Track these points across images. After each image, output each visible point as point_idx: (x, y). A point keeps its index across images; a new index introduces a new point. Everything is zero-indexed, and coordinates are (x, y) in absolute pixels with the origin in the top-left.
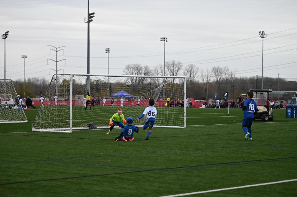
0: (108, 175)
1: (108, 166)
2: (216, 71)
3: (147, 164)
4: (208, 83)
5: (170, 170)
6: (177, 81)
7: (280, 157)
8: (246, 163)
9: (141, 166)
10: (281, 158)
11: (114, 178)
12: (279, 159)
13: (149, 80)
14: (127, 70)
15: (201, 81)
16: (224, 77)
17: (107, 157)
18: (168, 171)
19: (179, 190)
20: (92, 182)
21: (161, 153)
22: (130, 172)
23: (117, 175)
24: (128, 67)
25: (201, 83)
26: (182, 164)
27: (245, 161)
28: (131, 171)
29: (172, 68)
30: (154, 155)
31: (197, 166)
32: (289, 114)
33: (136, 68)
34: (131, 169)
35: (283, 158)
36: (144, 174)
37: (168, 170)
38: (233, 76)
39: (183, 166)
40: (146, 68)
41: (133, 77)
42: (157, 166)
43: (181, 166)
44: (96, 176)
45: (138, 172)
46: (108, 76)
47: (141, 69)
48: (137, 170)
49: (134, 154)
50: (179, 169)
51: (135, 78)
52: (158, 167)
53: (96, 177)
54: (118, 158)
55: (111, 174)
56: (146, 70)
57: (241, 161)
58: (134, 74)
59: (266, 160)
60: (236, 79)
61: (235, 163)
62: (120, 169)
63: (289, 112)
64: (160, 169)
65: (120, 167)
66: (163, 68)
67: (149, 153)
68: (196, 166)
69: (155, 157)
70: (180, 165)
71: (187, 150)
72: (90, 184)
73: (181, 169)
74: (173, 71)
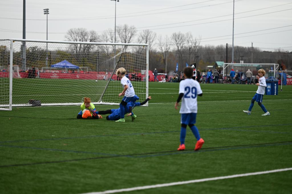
0: (66, 162)
1: (64, 150)
2: (177, 37)
3: (111, 149)
4: (167, 52)
5: (139, 156)
6: (130, 50)
7: (268, 142)
8: (229, 149)
9: (104, 151)
10: (269, 144)
11: (75, 165)
12: (267, 144)
13: (96, 48)
14: (69, 36)
15: (158, 50)
16: (187, 45)
17: (61, 141)
19: (155, 180)
20: (48, 170)
21: (125, 136)
22: (93, 159)
23: (77, 162)
24: (71, 32)
25: (159, 53)
26: (152, 149)
27: (226, 146)
29: (124, 33)
30: (116, 138)
31: (171, 152)
32: (269, 91)
33: (80, 33)
34: (92, 154)
35: (271, 143)
36: (109, 160)
37: (138, 156)
38: (197, 45)
39: (154, 152)
40: (93, 33)
41: (77, 44)
43: (152, 152)
44: (52, 162)
45: (101, 159)
46: (47, 42)
47: (86, 34)
48: (100, 156)
49: (92, 136)
50: (150, 155)
51: (79, 45)
52: (124, 152)
54: (74, 141)
55: (70, 161)
56: (92, 36)
57: (221, 146)
58: (78, 40)
59: (251, 146)
60: (201, 49)
61: (215, 149)
62: (79, 154)
63: (269, 89)
64: (127, 155)
65: (78, 152)
66: (113, 34)
67: (110, 136)
68: (169, 152)
69: (118, 140)
70: (150, 150)
71: (154, 133)
72: (47, 172)
73: (152, 155)
74: (125, 37)
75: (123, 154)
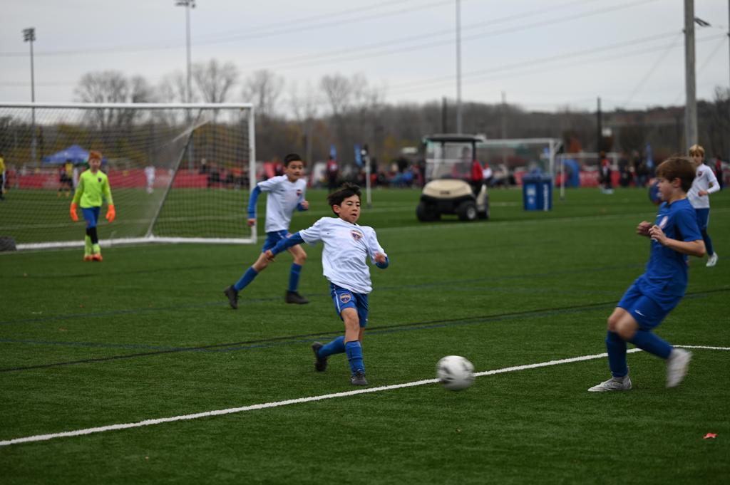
0: (63, 366)
1: (61, 343)
2: (333, 85)
3: (163, 336)
4: (310, 121)
5: (224, 348)
6: (225, 118)
7: (506, 312)
8: (419, 328)
9: (147, 341)
10: (509, 314)
11: (82, 371)
12: (504, 315)
13: (147, 116)
15: (290, 116)
17: (55, 322)
18: (218, 351)
19: (250, 396)
20: (23, 383)
21: (197, 309)
22: (121, 357)
23: (87, 365)
24: (88, 81)
25: (292, 123)
26: (254, 334)
27: (415, 321)
28: (123, 355)
29: (210, 80)
30: (177, 312)
31: (293, 338)
32: (531, 201)
33: (109, 84)
34: (121, 348)
35: (513, 313)
36: (156, 359)
37: (219, 348)
38: (379, 101)
39: (257, 339)
40: (138, 81)
42: (190, 339)
43: (252, 339)
44: (33, 367)
45: (140, 357)
48: (138, 351)
49: (124, 312)
50: (248, 345)
51: (107, 111)
52: (190, 343)
53: (31, 370)
54: (85, 323)
55: (72, 363)
57: (406, 322)
58: (105, 99)
59: (469, 320)
61: (388, 329)
62: (91, 349)
63: (532, 196)
64: (197, 348)
65: (92, 344)
66: (184, 81)
67: (165, 309)
68: (289, 338)
69: (180, 318)
70: (248, 336)
71: (263, 300)
72: (21, 387)
73: (252, 345)
75: (189, 345)
